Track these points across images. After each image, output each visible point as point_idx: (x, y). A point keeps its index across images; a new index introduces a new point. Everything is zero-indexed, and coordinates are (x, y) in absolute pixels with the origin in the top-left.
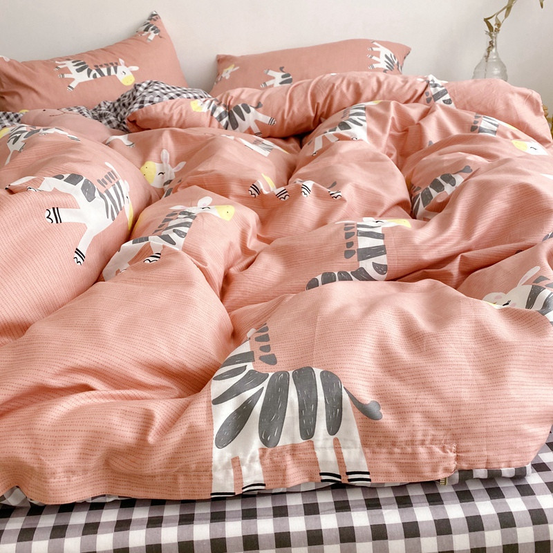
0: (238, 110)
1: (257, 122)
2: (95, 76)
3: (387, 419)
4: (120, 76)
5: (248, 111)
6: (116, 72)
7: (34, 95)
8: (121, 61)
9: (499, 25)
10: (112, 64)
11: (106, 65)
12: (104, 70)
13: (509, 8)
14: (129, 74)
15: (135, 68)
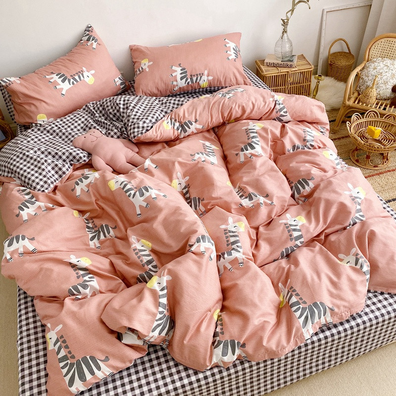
0: (185, 123)
1: (196, 129)
2: (73, 83)
3: (336, 310)
4: (86, 79)
5: (192, 124)
6: (83, 77)
7: (44, 104)
8: (84, 69)
9: (288, 20)
10: (79, 72)
11: (77, 73)
12: (77, 77)
13: (292, 10)
14: (91, 76)
15: (93, 72)
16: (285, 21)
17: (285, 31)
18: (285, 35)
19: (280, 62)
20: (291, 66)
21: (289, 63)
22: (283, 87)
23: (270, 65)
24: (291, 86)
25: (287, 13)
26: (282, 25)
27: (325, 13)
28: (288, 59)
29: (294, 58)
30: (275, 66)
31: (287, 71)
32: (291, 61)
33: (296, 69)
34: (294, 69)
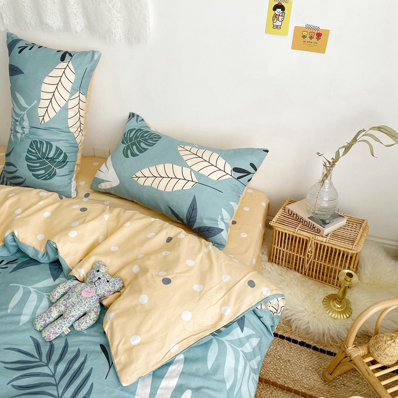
9: (335, 161)
16: (331, 161)
17: (326, 176)
18: (327, 181)
19: (305, 216)
20: (318, 231)
21: (317, 226)
22: (302, 256)
23: (291, 214)
24: (316, 261)
25: (339, 149)
26: (325, 165)
28: (322, 217)
29: (334, 220)
30: (299, 220)
31: (309, 235)
32: (324, 223)
33: (324, 240)
34: (320, 238)
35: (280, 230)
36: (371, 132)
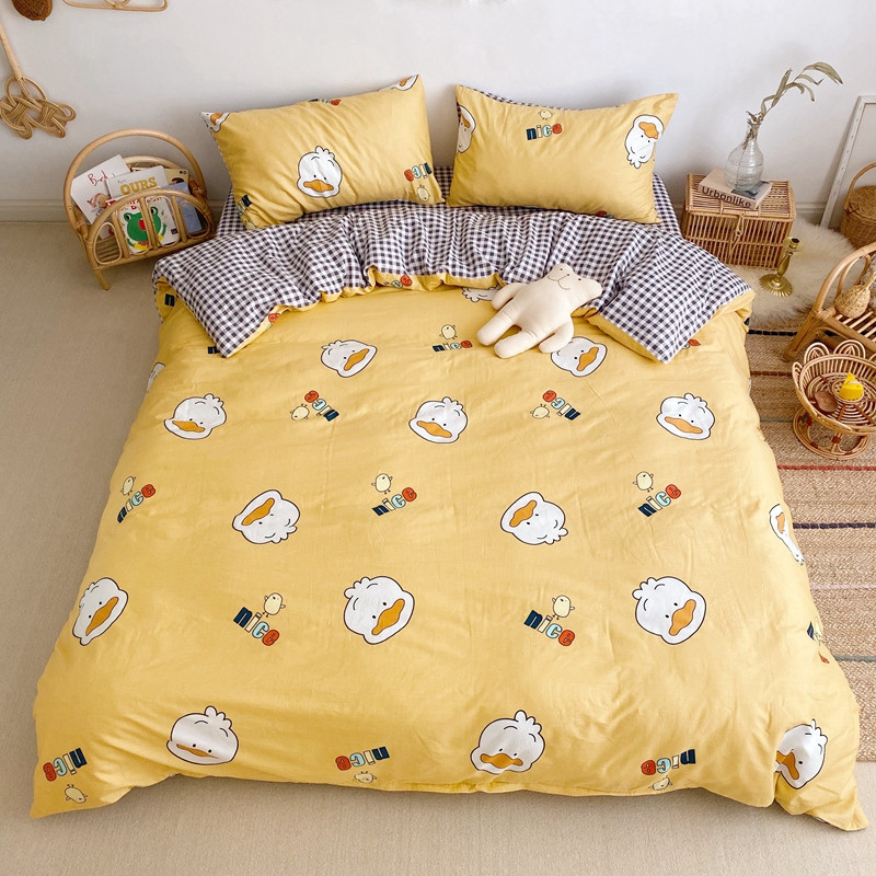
9: (763, 114)
13: (776, 98)
16: (757, 117)
17: (752, 135)
18: (751, 143)
19: (728, 192)
20: (748, 206)
21: (745, 199)
22: (725, 241)
23: (707, 192)
24: (743, 243)
25: (765, 100)
26: (750, 123)
27: (861, 105)
28: (748, 188)
29: (761, 188)
30: (719, 197)
31: (738, 213)
32: (752, 195)
33: (756, 214)
34: (751, 213)
35: (699, 214)
36: (807, 72)
